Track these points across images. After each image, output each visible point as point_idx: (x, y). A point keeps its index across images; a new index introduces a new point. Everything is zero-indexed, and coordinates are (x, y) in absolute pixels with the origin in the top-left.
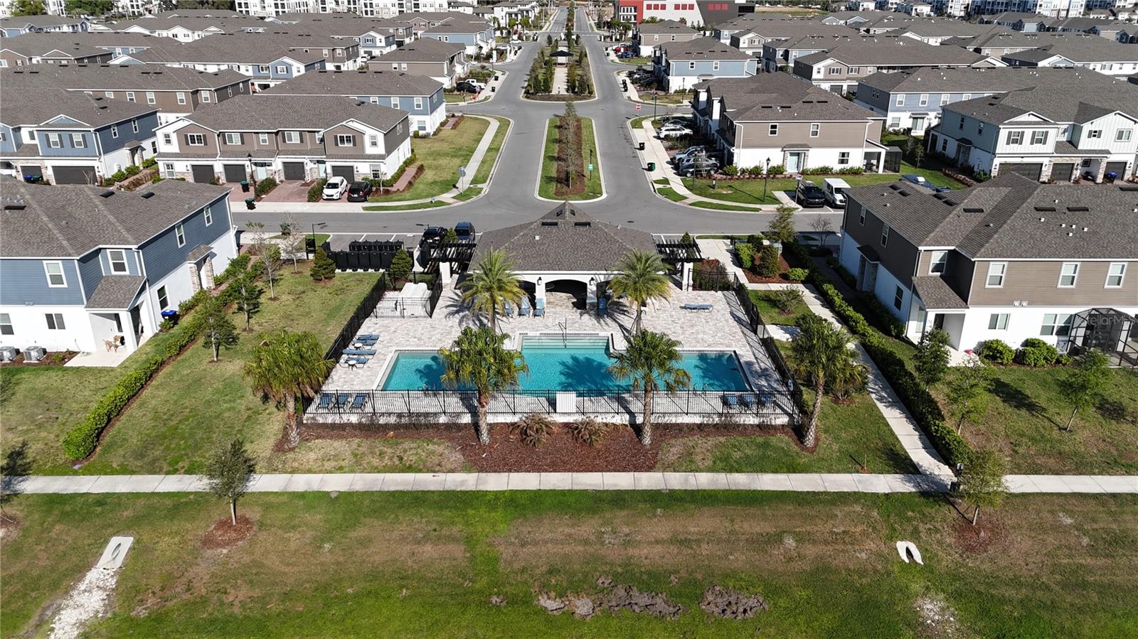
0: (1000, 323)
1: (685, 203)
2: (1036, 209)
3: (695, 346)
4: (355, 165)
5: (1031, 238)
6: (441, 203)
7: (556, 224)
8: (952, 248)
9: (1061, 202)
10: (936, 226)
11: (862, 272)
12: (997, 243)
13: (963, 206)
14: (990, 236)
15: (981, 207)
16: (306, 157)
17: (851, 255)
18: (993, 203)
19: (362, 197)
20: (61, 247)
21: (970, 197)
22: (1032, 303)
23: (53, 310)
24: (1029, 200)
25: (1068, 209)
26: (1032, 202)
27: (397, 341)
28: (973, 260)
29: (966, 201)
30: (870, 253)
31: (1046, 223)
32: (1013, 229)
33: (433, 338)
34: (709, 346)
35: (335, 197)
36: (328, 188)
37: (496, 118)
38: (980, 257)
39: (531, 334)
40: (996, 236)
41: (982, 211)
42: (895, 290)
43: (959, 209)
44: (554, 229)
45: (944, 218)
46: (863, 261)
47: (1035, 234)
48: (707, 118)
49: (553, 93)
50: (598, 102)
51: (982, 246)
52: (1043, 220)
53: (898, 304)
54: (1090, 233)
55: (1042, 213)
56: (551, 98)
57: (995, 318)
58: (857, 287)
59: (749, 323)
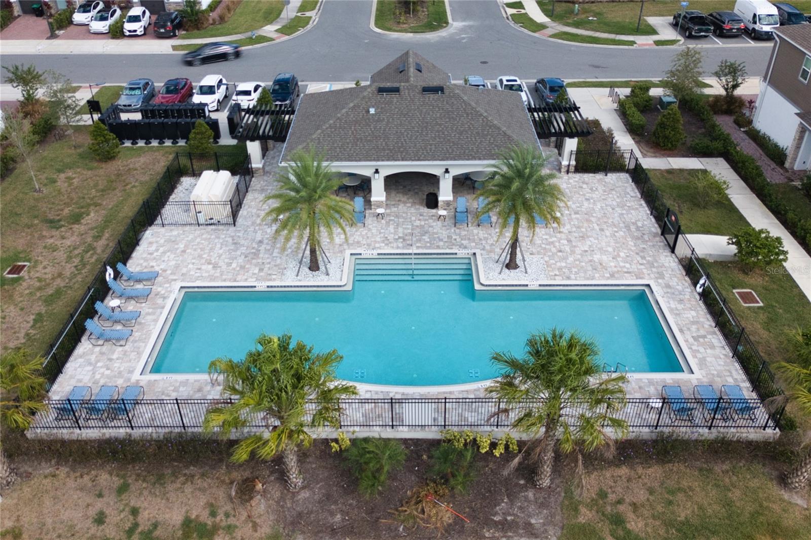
1: (544, 35)
3: (593, 278)
6: (263, 39)
7: (396, 90)
11: (798, 147)
17: (778, 119)
19: (169, 32)
27: (184, 270)
33: (234, 265)
34: (612, 276)
36: (129, 21)
39: (366, 254)
44: (394, 97)
58: (787, 165)
59: (659, 231)
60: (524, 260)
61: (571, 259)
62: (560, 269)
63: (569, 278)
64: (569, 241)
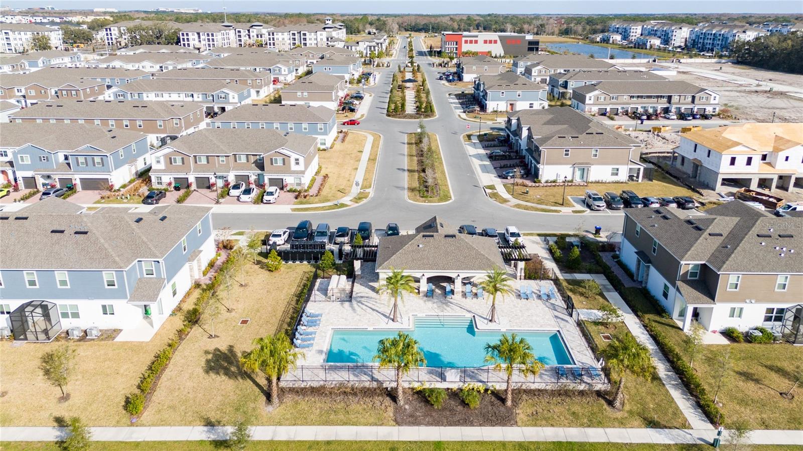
0: (737, 312)
1: (508, 205)
2: (758, 235)
3: (532, 327)
4: (284, 178)
5: (756, 257)
6: (343, 205)
7: (432, 236)
8: (703, 262)
9: (774, 230)
10: (692, 246)
11: (638, 269)
12: (734, 261)
13: (708, 231)
14: (729, 256)
15: (721, 232)
16: (251, 172)
17: (629, 255)
18: (728, 230)
20: (115, 262)
21: (713, 224)
22: (758, 301)
23: (107, 302)
24: (753, 229)
25: (780, 236)
26: (755, 230)
27: (331, 321)
28: (719, 273)
29: (710, 227)
30: (643, 256)
31: (766, 246)
32: (744, 250)
33: (355, 319)
34: (541, 326)
35: (271, 202)
36: (267, 195)
37: (370, 133)
38: (724, 271)
39: (419, 315)
40: (733, 256)
41: (721, 235)
42: (663, 285)
43: (706, 234)
44: (431, 240)
45: (697, 240)
46: (639, 262)
47: (759, 255)
48: (517, 138)
49: (407, 113)
50: (438, 120)
51: (724, 263)
52: (763, 244)
53: (665, 295)
54: (795, 254)
55: (762, 239)
56: (405, 117)
57: (733, 310)
58: (635, 278)
59: (566, 307)
60: (498, 319)
61: (522, 319)
62: (516, 323)
63: (520, 327)
64: (521, 311)
